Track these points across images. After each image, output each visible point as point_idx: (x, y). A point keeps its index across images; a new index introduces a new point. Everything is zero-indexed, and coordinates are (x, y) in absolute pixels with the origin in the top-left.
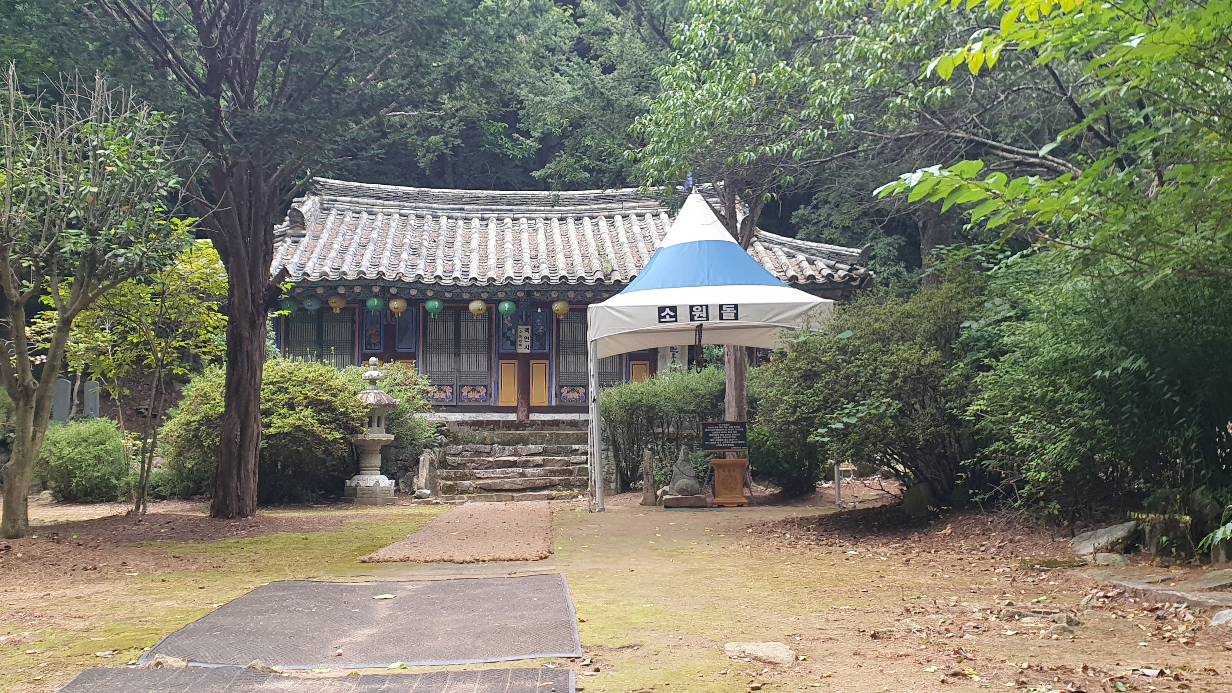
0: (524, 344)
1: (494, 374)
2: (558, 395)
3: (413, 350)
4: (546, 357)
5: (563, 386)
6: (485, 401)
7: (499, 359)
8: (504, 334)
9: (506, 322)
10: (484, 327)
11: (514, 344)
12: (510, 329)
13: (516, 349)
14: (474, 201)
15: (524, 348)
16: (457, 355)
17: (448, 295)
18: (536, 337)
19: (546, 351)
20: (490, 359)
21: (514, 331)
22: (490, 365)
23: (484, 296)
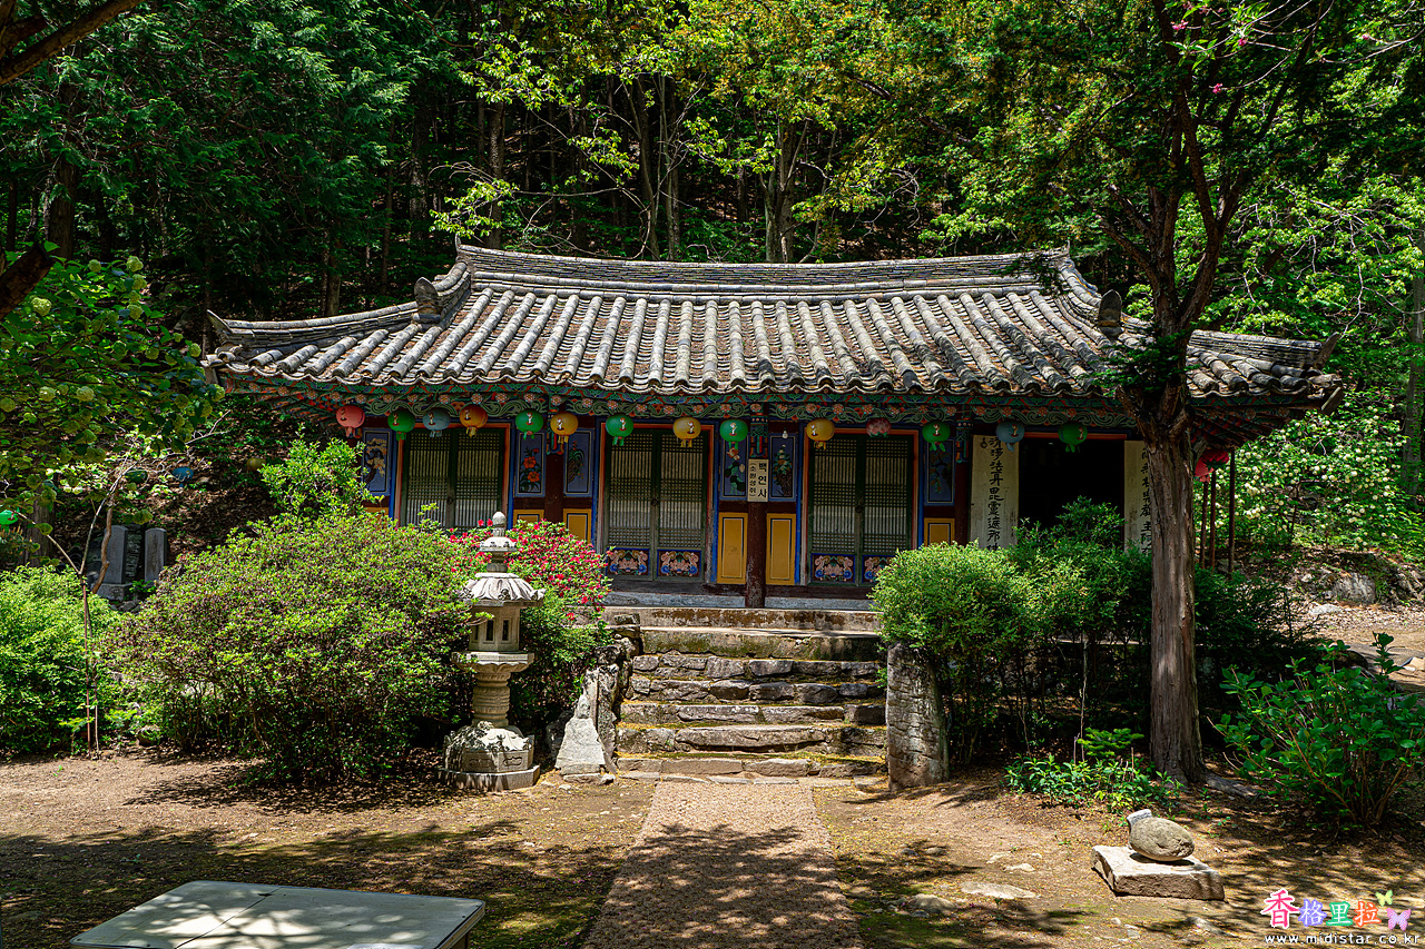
0: (758, 487)
1: (711, 535)
2: (811, 568)
3: (589, 494)
4: (791, 508)
5: (818, 556)
6: (697, 575)
7: (718, 511)
8: (728, 472)
9: (731, 453)
10: (697, 458)
11: (742, 487)
12: (737, 464)
13: (745, 495)
14: (684, 276)
15: (758, 492)
16: (655, 503)
17: (641, 409)
18: (777, 479)
19: (793, 499)
20: (705, 509)
21: (742, 468)
22: (705, 520)
23: (698, 410)
